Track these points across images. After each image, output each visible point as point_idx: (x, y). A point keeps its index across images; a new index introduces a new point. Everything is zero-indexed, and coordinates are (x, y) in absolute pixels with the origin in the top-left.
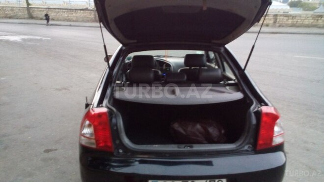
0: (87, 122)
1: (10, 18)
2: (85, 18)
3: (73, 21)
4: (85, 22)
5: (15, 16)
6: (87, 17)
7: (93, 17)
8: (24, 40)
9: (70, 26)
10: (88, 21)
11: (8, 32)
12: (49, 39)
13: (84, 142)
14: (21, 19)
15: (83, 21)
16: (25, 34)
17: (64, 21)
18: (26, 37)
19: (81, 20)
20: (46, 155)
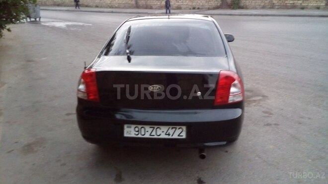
0: (82, 80)
1: (59, 5)
2: (127, 5)
3: (116, 8)
4: (128, 8)
5: (63, 3)
6: (129, 4)
7: (134, 3)
8: (68, 26)
9: (112, 12)
10: (129, 8)
11: (55, 19)
12: (91, 25)
13: (81, 96)
14: (68, 6)
15: (125, 7)
16: (70, 21)
17: (107, 8)
18: (70, 23)
19: (123, 6)
20: (67, 117)
